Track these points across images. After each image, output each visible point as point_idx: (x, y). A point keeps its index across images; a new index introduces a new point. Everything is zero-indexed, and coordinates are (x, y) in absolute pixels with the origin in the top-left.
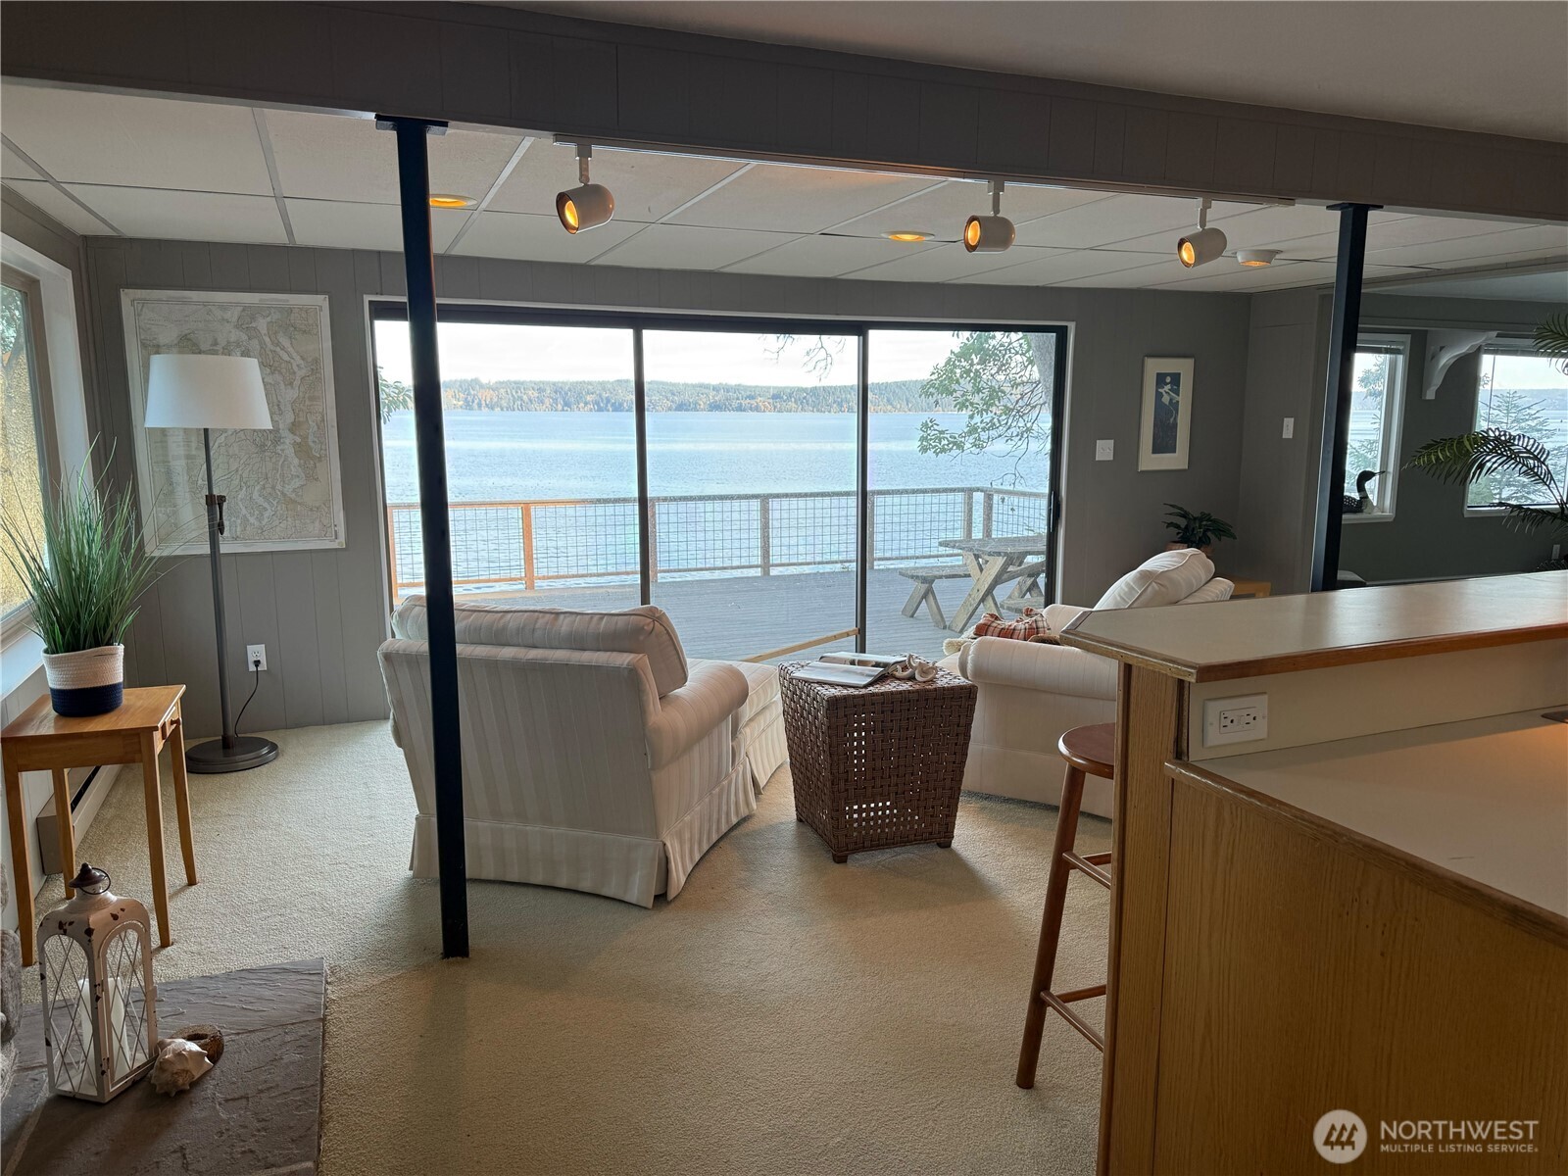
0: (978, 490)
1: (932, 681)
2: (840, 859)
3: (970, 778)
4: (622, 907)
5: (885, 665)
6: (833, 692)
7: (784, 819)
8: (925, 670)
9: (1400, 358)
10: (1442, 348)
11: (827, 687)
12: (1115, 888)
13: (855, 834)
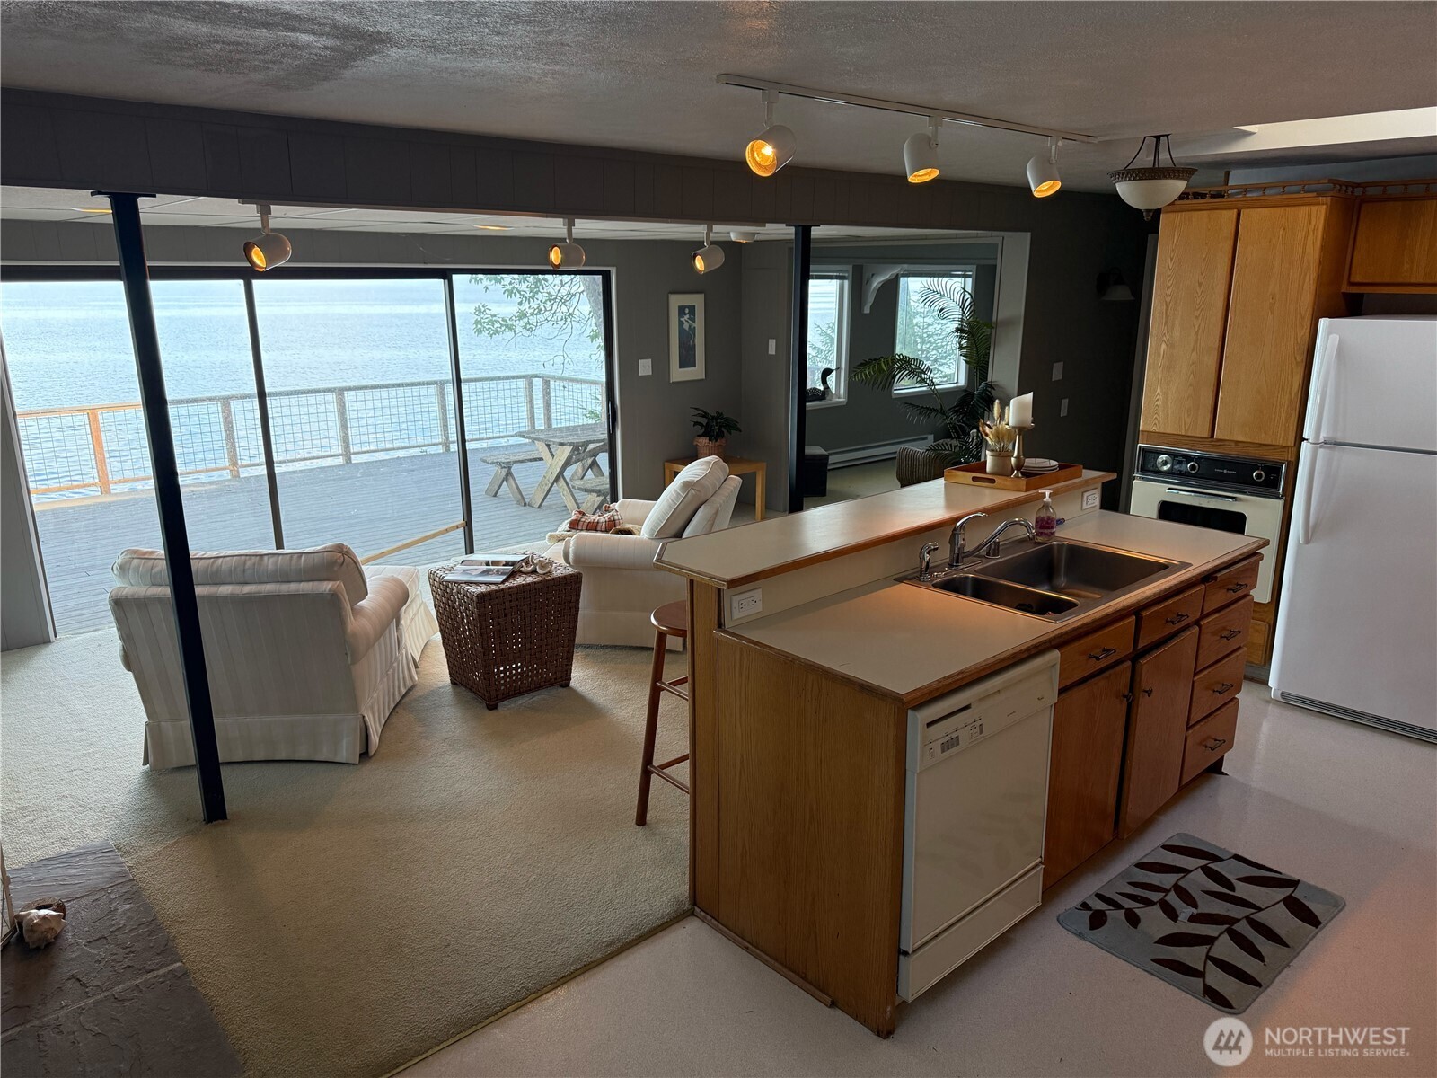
0: (536, 376)
1: (550, 572)
2: (492, 707)
3: (581, 635)
4: (334, 766)
5: (513, 563)
6: (479, 589)
7: (441, 684)
8: (543, 565)
9: (846, 282)
10: (873, 275)
11: (473, 586)
12: (690, 700)
13: (503, 688)
